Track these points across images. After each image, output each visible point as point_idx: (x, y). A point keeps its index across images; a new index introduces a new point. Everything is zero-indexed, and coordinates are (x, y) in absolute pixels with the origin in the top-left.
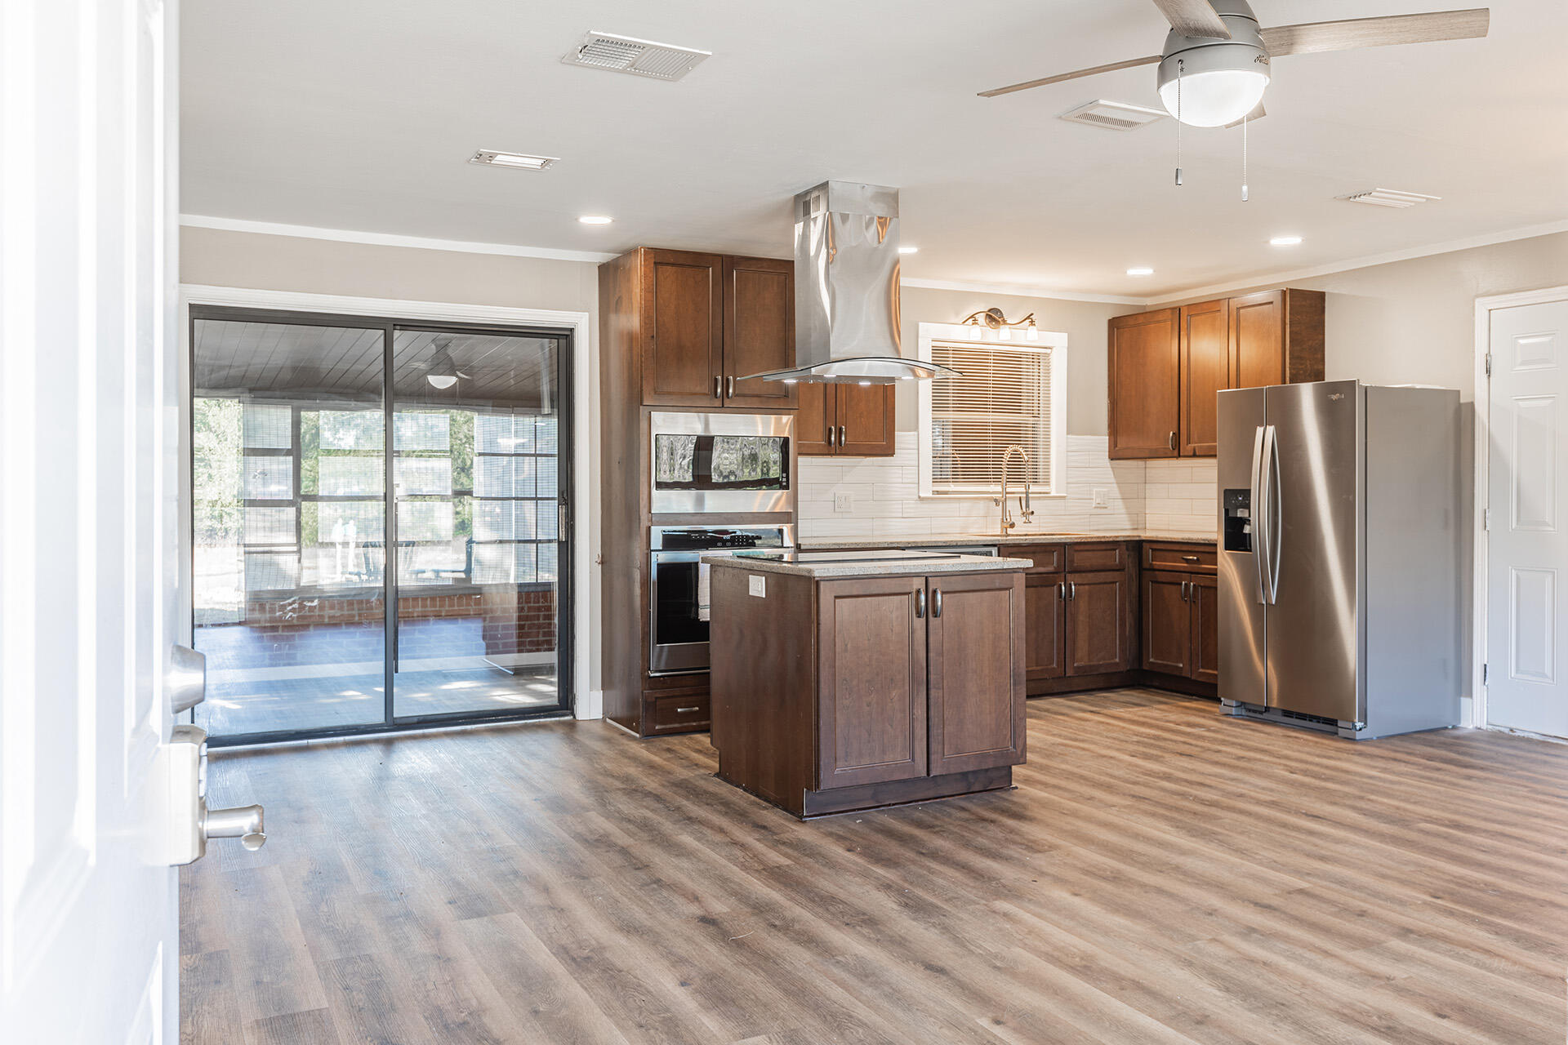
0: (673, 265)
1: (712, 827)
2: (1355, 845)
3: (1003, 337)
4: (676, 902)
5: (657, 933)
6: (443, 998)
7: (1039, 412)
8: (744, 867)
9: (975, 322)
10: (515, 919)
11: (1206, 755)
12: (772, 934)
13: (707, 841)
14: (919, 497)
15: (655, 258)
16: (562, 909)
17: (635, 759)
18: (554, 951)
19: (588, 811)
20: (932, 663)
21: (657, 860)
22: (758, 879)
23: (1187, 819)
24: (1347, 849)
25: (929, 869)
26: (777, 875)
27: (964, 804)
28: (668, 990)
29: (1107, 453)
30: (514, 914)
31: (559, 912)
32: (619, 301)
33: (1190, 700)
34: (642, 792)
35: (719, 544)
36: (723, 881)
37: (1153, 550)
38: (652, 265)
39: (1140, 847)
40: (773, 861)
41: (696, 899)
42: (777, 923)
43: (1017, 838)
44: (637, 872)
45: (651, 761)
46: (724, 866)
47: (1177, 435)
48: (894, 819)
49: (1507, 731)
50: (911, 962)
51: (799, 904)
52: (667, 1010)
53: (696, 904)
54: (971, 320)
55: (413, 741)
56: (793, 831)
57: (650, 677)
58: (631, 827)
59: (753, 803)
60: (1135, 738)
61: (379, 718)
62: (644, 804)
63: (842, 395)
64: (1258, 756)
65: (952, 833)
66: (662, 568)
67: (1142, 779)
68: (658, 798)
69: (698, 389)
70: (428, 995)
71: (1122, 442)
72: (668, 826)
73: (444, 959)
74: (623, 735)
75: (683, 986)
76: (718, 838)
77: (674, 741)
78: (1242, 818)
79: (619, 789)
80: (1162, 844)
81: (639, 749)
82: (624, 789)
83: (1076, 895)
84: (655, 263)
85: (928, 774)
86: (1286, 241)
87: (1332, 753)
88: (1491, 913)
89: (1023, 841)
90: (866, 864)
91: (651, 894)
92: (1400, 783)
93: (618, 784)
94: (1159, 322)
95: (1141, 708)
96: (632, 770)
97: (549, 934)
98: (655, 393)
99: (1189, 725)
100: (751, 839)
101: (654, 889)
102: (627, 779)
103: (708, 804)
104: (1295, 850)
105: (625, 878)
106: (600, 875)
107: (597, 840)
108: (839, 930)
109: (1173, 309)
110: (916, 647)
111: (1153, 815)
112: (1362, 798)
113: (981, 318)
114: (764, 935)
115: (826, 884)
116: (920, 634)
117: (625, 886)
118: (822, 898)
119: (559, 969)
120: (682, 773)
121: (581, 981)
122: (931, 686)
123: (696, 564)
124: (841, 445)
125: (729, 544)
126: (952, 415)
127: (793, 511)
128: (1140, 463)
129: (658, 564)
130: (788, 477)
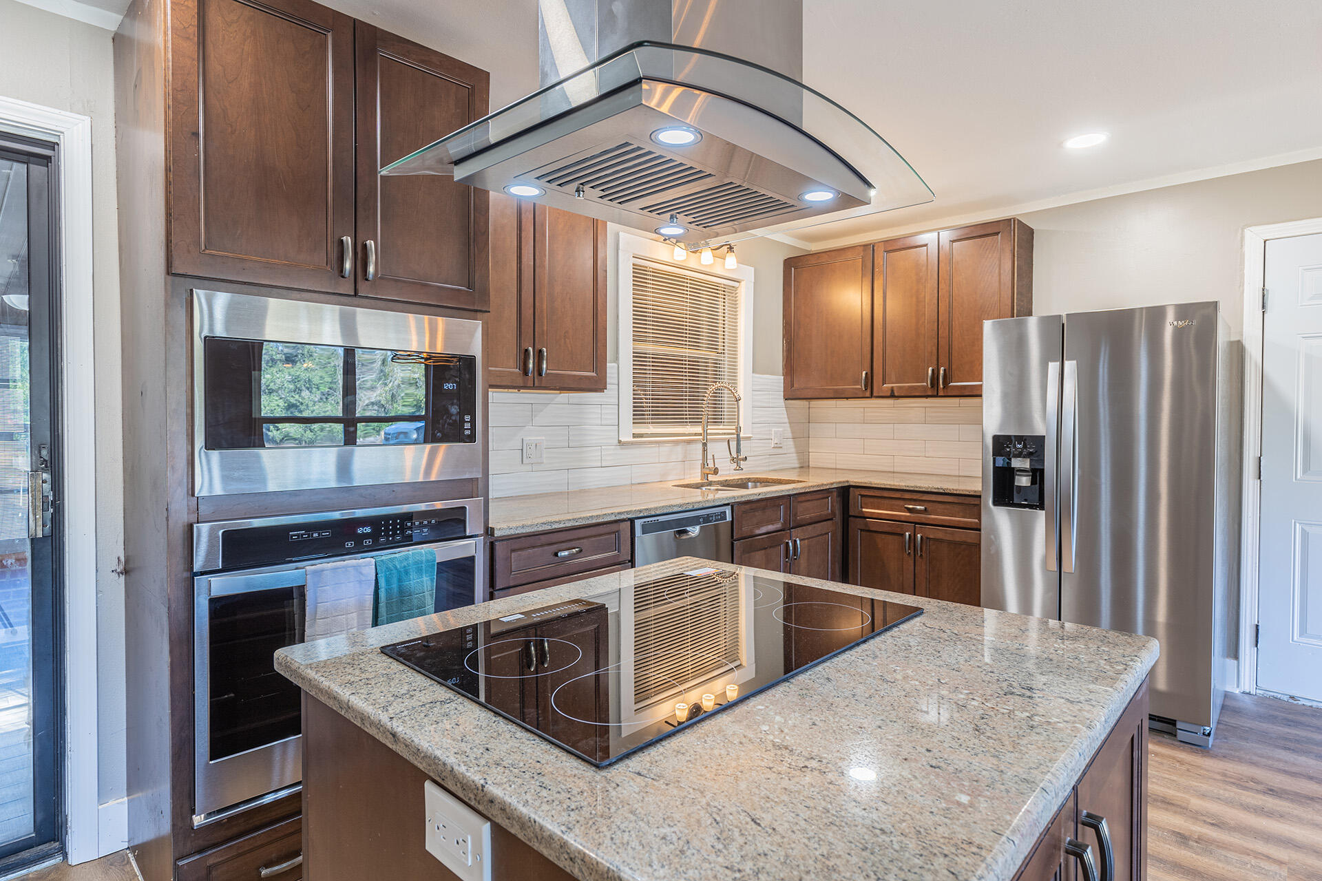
3: (703, 262)
7: (724, 348)
14: (620, 442)
29: (782, 393)
35: (349, 545)
37: (862, 496)
47: (870, 378)
49: (1285, 698)
66: (220, 606)
69: (304, 258)
71: (798, 382)
94: (846, 260)
98: (202, 251)
109: (866, 247)
123: (302, 587)
124: (540, 374)
125: (368, 542)
126: (650, 348)
127: (480, 476)
128: (805, 403)
129: (213, 601)
130: (473, 422)
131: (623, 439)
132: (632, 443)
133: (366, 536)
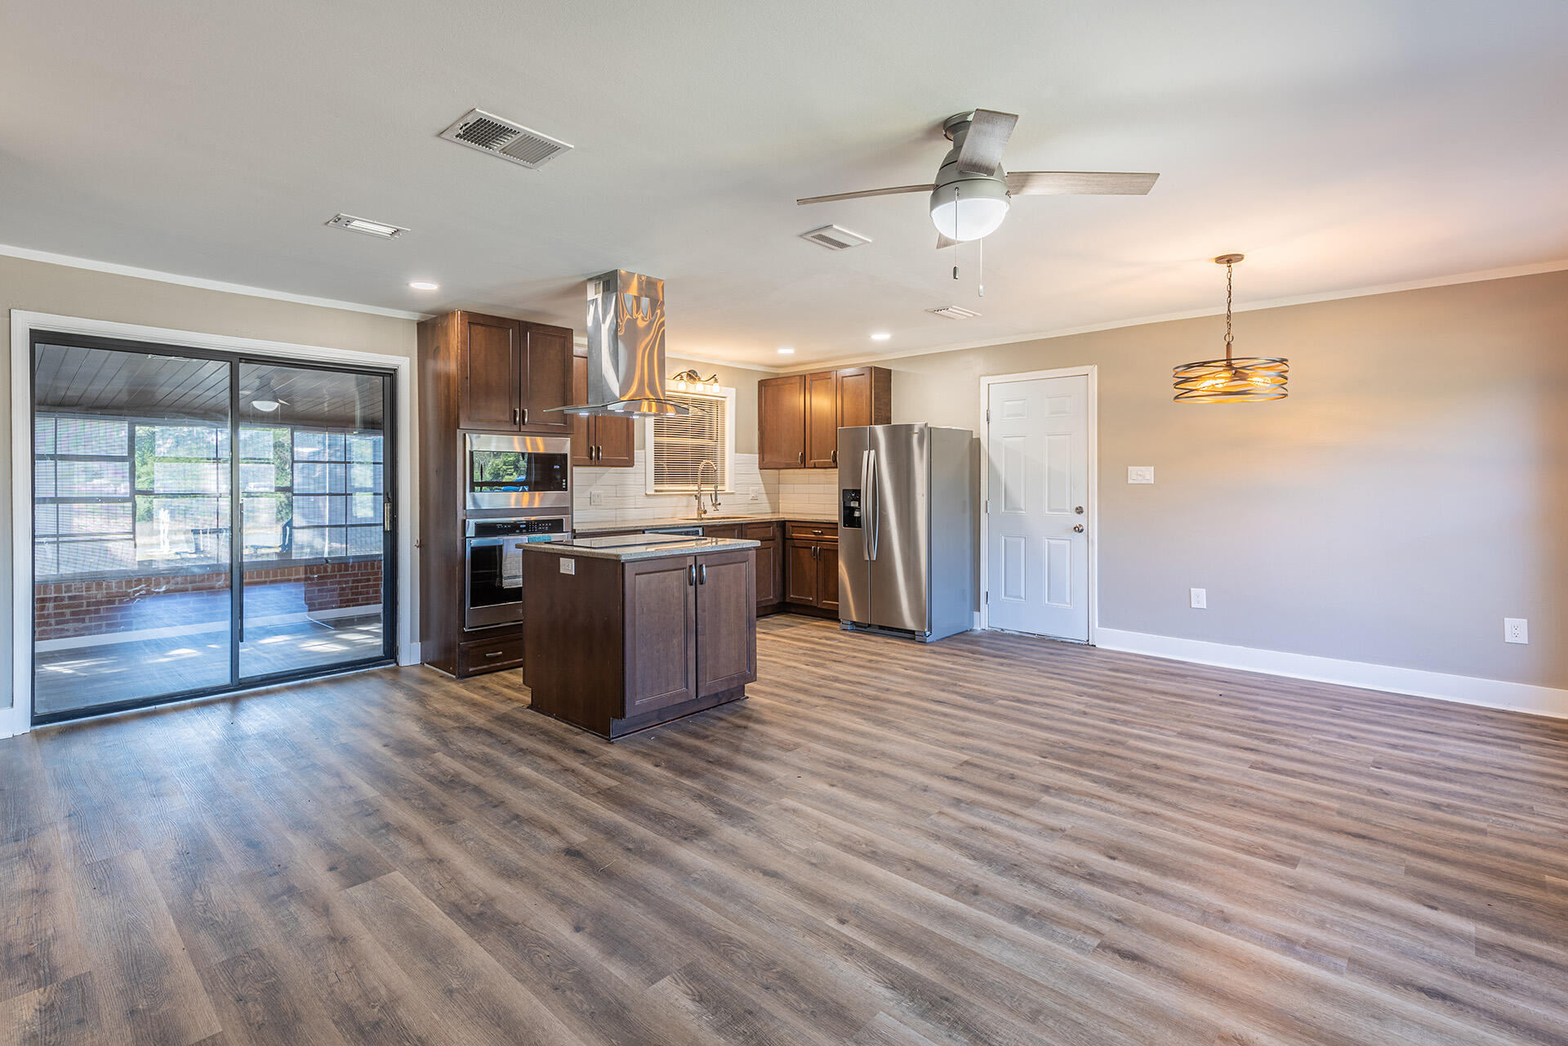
0: (482, 325)
1: (543, 756)
2: (974, 721)
3: (698, 389)
4: (539, 836)
5: (533, 873)
6: (349, 992)
7: (716, 437)
8: (583, 793)
9: (682, 379)
10: (398, 877)
11: (849, 660)
12: (631, 858)
13: (544, 770)
14: (646, 494)
15: (469, 318)
16: (440, 860)
17: (459, 699)
18: (447, 911)
19: (434, 753)
20: (699, 616)
21: (508, 795)
22: (598, 803)
23: (867, 712)
24: (972, 725)
25: (722, 776)
26: (611, 797)
27: (718, 714)
28: (567, 939)
29: (758, 465)
30: (396, 873)
31: (438, 863)
32: (436, 351)
33: (818, 621)
34: (473, 729)
35: (518, 531)
36: (570, 809)
37: (793, 526)
38: (467, 324)
39: (850, 738)
40: (603, 784)
41: (554, 831)
42: (630, 846)
43: (768, 740)
44: (495, 810)
45: (472, 699)
46: (566, 794)
47: (803, 456)
48: (677, 733)
49: (999, 630)
50: (750, 870)
51: (640, 824)
52: (574, 963)
53: (557, 836)
54: (679, 377)
55: (259, 698)
56: (608, 752)
57: (464, 632)
58: (475, 764)
59: (566, 730)
60: (801, 651)
61: (226, 680)
62: (480, 740)
63: (600, 425)
64: (880, 659)
65: (723, 741)
66: (475, 550)
67: (822, 682)
68: (489, 733)
69: (502, 418)
70: (333, 991)
71: (767, 458)
72: (507, 760)
73: (339, 940)
74: (441, 677)
75: (578, 932)
76: (551, 766)
77: (485, 679)
78: (899, 707)
79: (454, 728)
80: (863, 734)
81: (457, 688)
82: (459, 727)
83: (833, 786)
84: (469, 322)
85: (697, 697)
86: (880, 337)
87: (919, 653)
88: (1081, 766)
89: (775, 742)
90: (673, 777)
91: (515, 831)
92: (968, 672)
93: (451, 723)
94: (792, 384)
95: (793, 628)
96: (461, 710)
97: (437, 891)
98: (469, 420)
99: (827, 638)
100: (575, 763)
101: (516, 826)
102: (457, 718)
103: (531, 735)
104: (944, 729)
105: (486, 817)
106: (464, 818)
107: (451, 781)
108: (681, 846)
109: (801, 376)
110: (689, 607)
111: (845, 711)
112: (955, 685)
113: (684, 375)
114: (625, 861)
115: (652, 801)
116: (692, 597)
117: (490, 826)
118: (655, 814)
119: (457, 932)
120: (503, 708)
121: (482, 944)
122: (699, 633)
123: (501, 546)
124: (598, 459)
125: (524, 531)
126: (665, 440)
127: (569, 506)
128: (776, 471)
129: (472, 548)
130: (566, 482)
131: (648, 493)
132: (654, 495)
133: (524, 528)
